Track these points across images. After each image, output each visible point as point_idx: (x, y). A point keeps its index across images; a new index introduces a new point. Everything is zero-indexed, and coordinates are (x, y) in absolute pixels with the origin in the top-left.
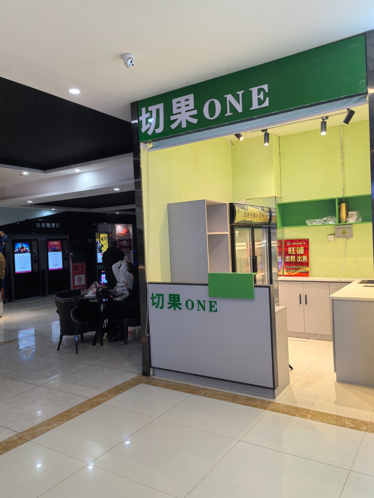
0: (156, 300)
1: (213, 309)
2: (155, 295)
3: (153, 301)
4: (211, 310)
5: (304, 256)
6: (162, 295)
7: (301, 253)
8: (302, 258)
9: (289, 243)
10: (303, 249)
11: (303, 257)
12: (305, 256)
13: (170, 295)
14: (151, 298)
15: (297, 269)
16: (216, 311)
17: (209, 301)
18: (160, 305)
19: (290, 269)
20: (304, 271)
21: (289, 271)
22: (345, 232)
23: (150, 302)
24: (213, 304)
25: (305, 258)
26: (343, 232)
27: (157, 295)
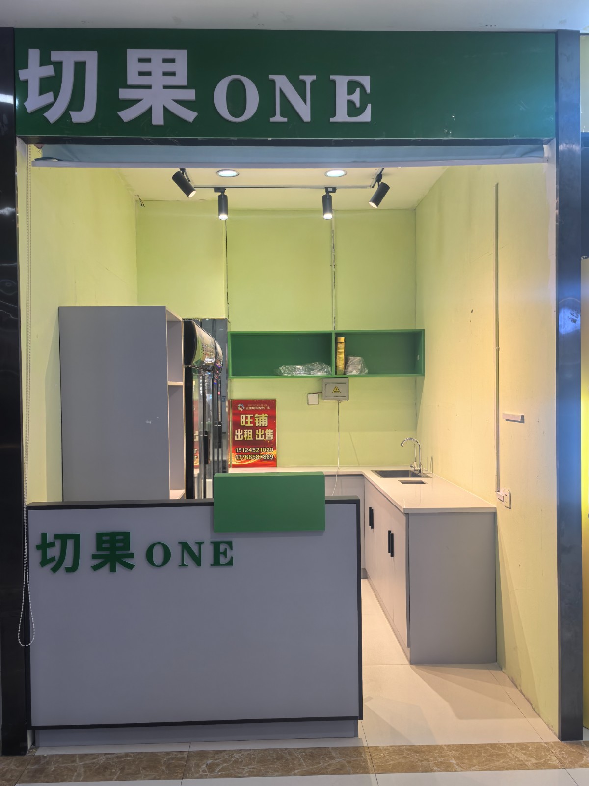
0: (54, 552)
1: (223, 560)
2: (50, 539)
3: (44, 554)
4: (216, 563)
5: (267, 430)
6: (76, 538)
7: (263, 425)
8: (264, 434)
9: (241, 407)
10: (266, 418)
11: (266, 432)
12: (270, 430)
13: (99, 536)
14: (38, 547)
15: (256, 454)
16: (230, 563)
17: (211, 542)
18: (68, 562)
19: (242, 453)
20: (268, 457)
21: (242, 457)
22: (338, 390)
23: (33, 557)
24: (222, 548)
25: (269, 433)
26: (335, 390)
27: (57, 537)
